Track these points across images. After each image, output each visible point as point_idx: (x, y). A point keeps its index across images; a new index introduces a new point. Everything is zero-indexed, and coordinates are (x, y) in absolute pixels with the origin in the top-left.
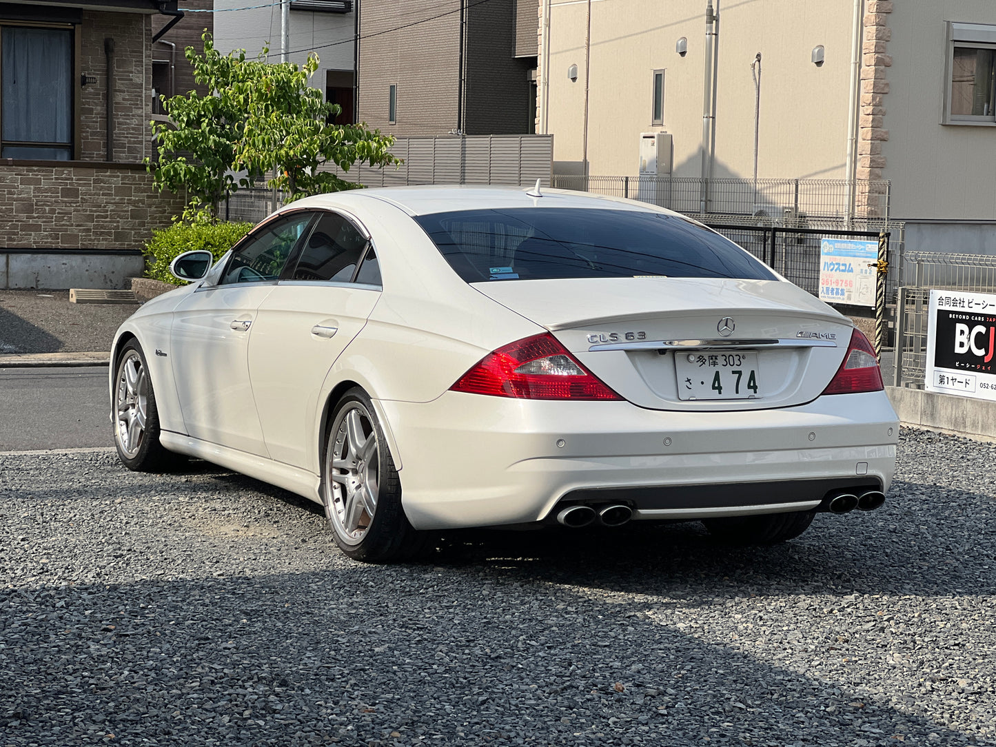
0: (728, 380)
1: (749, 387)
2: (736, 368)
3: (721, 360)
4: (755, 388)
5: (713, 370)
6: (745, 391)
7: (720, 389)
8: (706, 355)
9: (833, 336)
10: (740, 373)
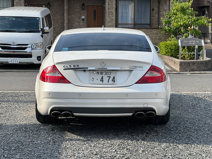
0: (106, 79)
1: (112, 81)
2: (109, 76)
3: (104, 73)
4: (114, 81)
5: (101, 76)
6: (111, 82)
7: (103, 81)
8: (99, 72)
9: (142, 67)
10: (110, 77)
